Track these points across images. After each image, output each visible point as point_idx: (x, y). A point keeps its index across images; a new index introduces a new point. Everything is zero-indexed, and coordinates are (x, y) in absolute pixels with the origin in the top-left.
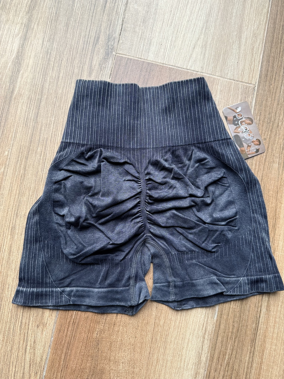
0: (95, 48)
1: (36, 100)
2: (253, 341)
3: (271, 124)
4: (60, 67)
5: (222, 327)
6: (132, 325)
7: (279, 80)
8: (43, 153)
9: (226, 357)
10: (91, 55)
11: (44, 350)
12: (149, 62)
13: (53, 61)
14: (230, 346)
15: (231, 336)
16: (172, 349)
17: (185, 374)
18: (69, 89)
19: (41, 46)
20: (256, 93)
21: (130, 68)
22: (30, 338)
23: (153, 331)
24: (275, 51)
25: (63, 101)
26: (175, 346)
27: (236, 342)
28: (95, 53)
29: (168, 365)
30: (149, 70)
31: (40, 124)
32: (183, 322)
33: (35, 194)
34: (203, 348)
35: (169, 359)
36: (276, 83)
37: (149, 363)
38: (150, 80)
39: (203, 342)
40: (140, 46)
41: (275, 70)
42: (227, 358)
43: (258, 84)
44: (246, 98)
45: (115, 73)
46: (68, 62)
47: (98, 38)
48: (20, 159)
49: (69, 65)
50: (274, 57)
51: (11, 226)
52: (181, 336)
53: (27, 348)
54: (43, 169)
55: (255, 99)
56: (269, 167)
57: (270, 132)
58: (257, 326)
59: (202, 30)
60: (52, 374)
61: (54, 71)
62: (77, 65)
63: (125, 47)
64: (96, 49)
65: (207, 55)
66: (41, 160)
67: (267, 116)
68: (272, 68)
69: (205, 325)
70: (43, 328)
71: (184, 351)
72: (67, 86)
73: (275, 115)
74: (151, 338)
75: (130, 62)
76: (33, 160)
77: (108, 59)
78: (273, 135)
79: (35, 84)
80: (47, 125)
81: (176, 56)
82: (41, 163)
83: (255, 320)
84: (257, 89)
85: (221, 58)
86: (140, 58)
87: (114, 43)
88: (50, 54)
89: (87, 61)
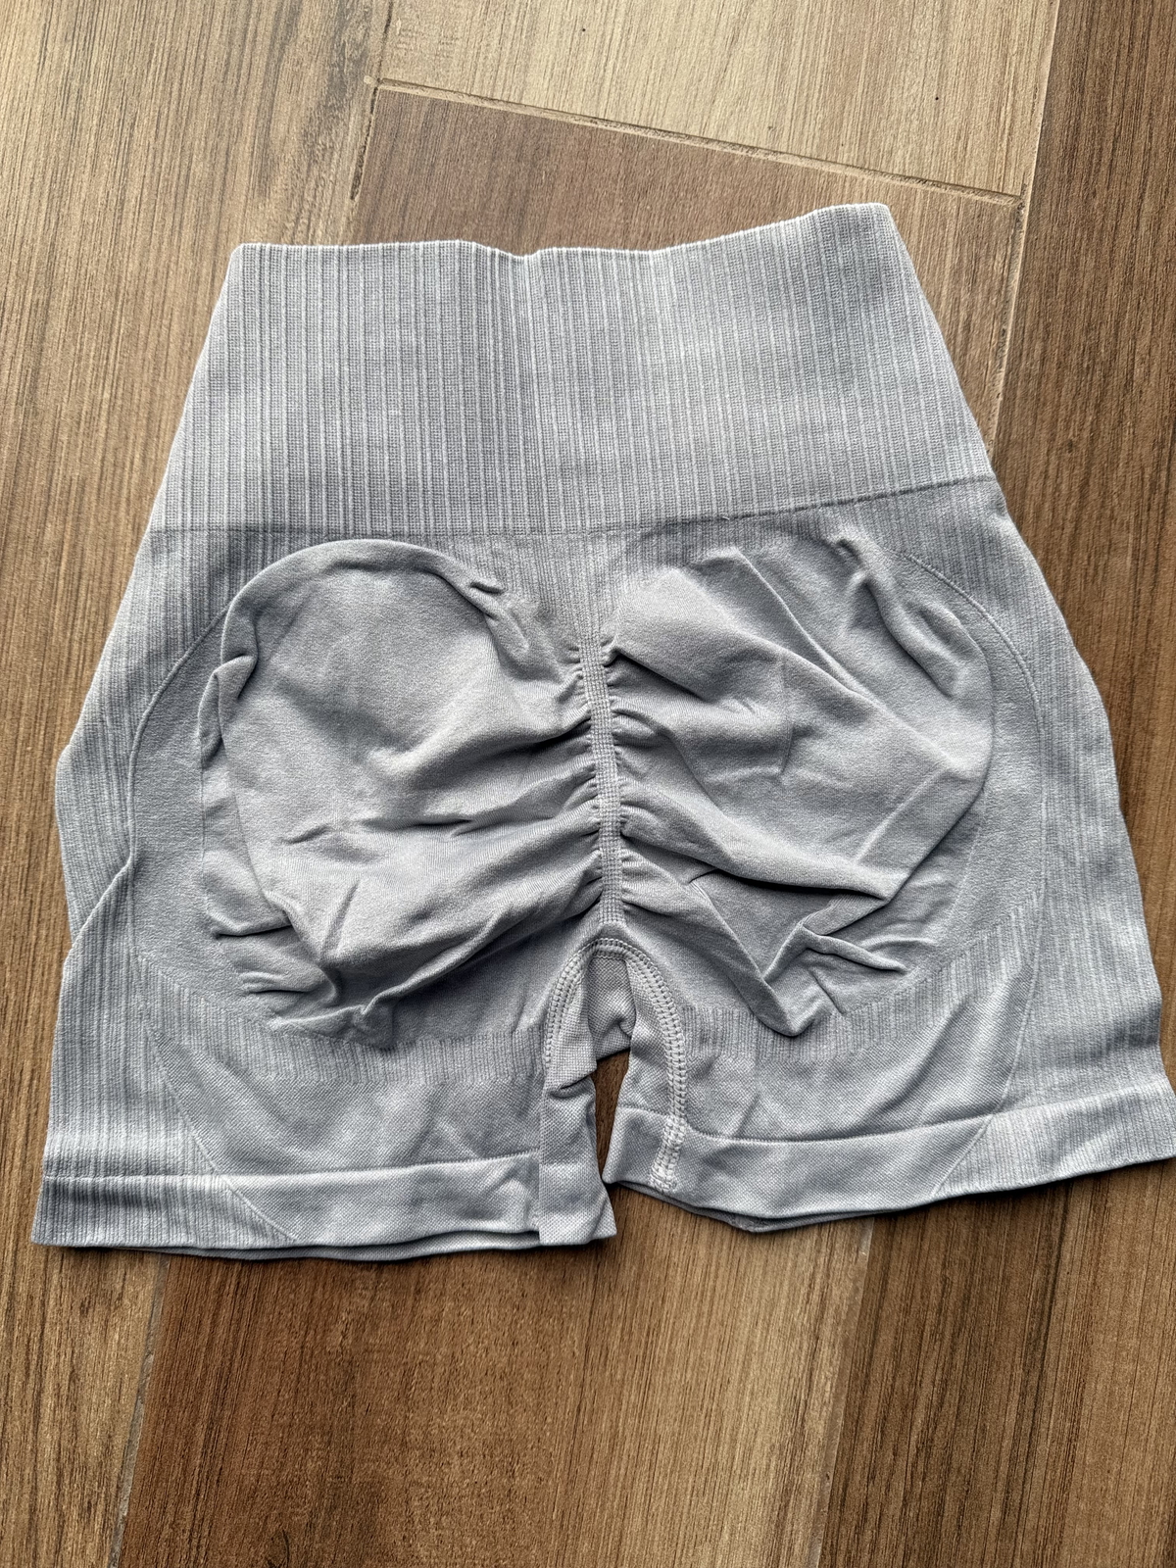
0: (280, 60)
1: (26, 313)
2: (1036, 1343)
3: (1096, 378)
4: (128, 154)
5: (896, 1286)
6: (496, 1290)
7: (1128, 173)
8: (66, 547)
9: (917, 1415)
10: (262, 96)
11: (115, 1412)
12: (528, 112)
13: (95, 128)
14: (931, 1367)
15: (937, 1327)
16: (676, 1390)
17: (737, 1495)
18: (170, 256)
19: (36, 59)
20: (1023, 236)
21: (445, 147)
22: (53, 1362)
23: (588, 1316)
24: (1111, 37)
26: (689, 1376)
27: (961, 1350)
28: (281, 85)
29: (660, 1456)
30: (529, 151)
31: (49, 418)
32: (721, 1272)
33: (42, 733)
34: (815, 1379)
35: (666, 1430)
37: (576, 1451)
38: (536, 198)
39: (813, 1354)
40: (484, 42)
41: (1111, 125)
42: (919, 1422)
43: (1033, 194)
44: (977, 259)
45: (377, 169)
46: (162, 133)
49: (167, 143)
50: (1103, 68)
52: (714, 1332)
53: (44, 1402)
54: (71, 619)
55: (1019, 266)
56: (1091, 571)
57: (1091, 411)
58: (1051, 1280)
60: (157, 1510)
61: (100, 175)
62: (203, 143)
63: (416, 49)
64: (287, 66)
65: (793, 71)
66: (61, 582)
67: (1076, 341)
68: (1098, 119)
69: (818, 1280)
70: (109, 1314)
71: (729, 1394)
72: (161, 243)
73: (1116, 334)
74: (580, 1345)
75: (444, 120)
76: (27, 584)
77: (340, 108)
78: (1105, 428)
79: (18, 239)
80: (79, 423)
81: (651, 82)
82: (60, 592)
83: (1041, 1252)
84: (1030, 215)
85: (862, 80)
86: (486, 99)
87: (366, 35)
88: (80, 97)
89: (245, 124)
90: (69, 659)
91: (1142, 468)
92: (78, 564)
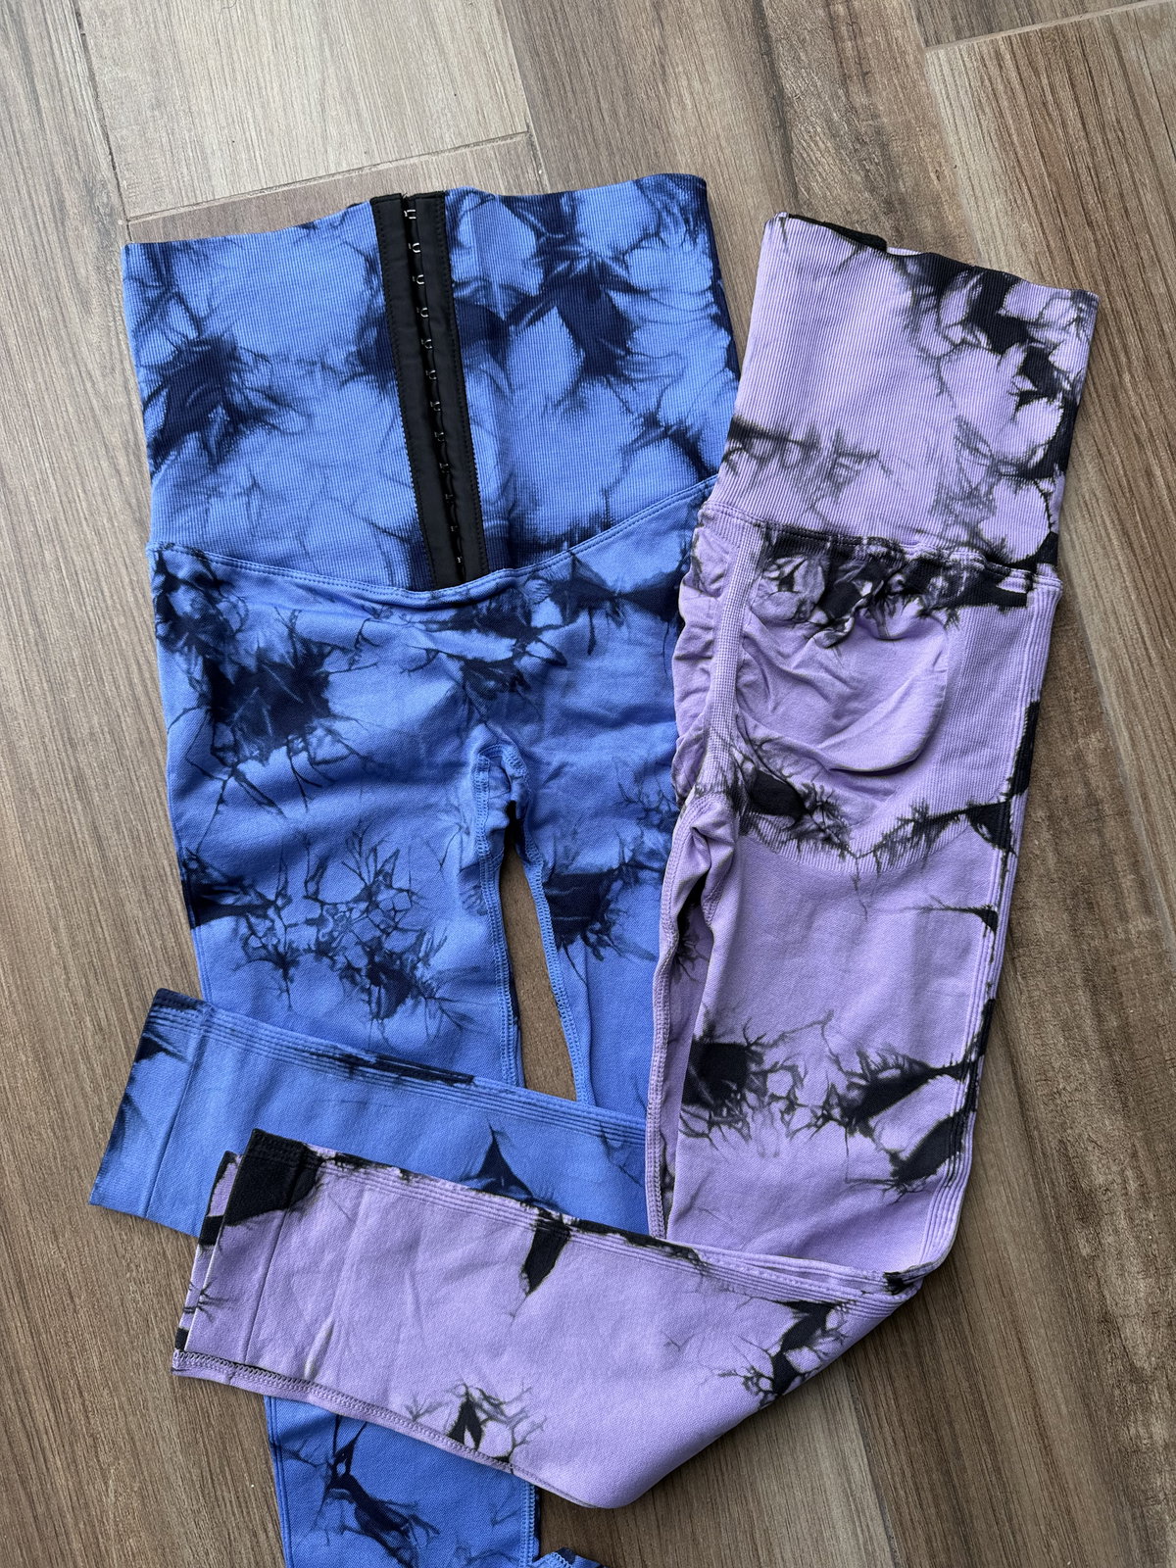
25: (49, 405)
36: (581, 103)
47: (62, 202)
48: (11, 603)
51: (70, 777)
59: (322, 51)
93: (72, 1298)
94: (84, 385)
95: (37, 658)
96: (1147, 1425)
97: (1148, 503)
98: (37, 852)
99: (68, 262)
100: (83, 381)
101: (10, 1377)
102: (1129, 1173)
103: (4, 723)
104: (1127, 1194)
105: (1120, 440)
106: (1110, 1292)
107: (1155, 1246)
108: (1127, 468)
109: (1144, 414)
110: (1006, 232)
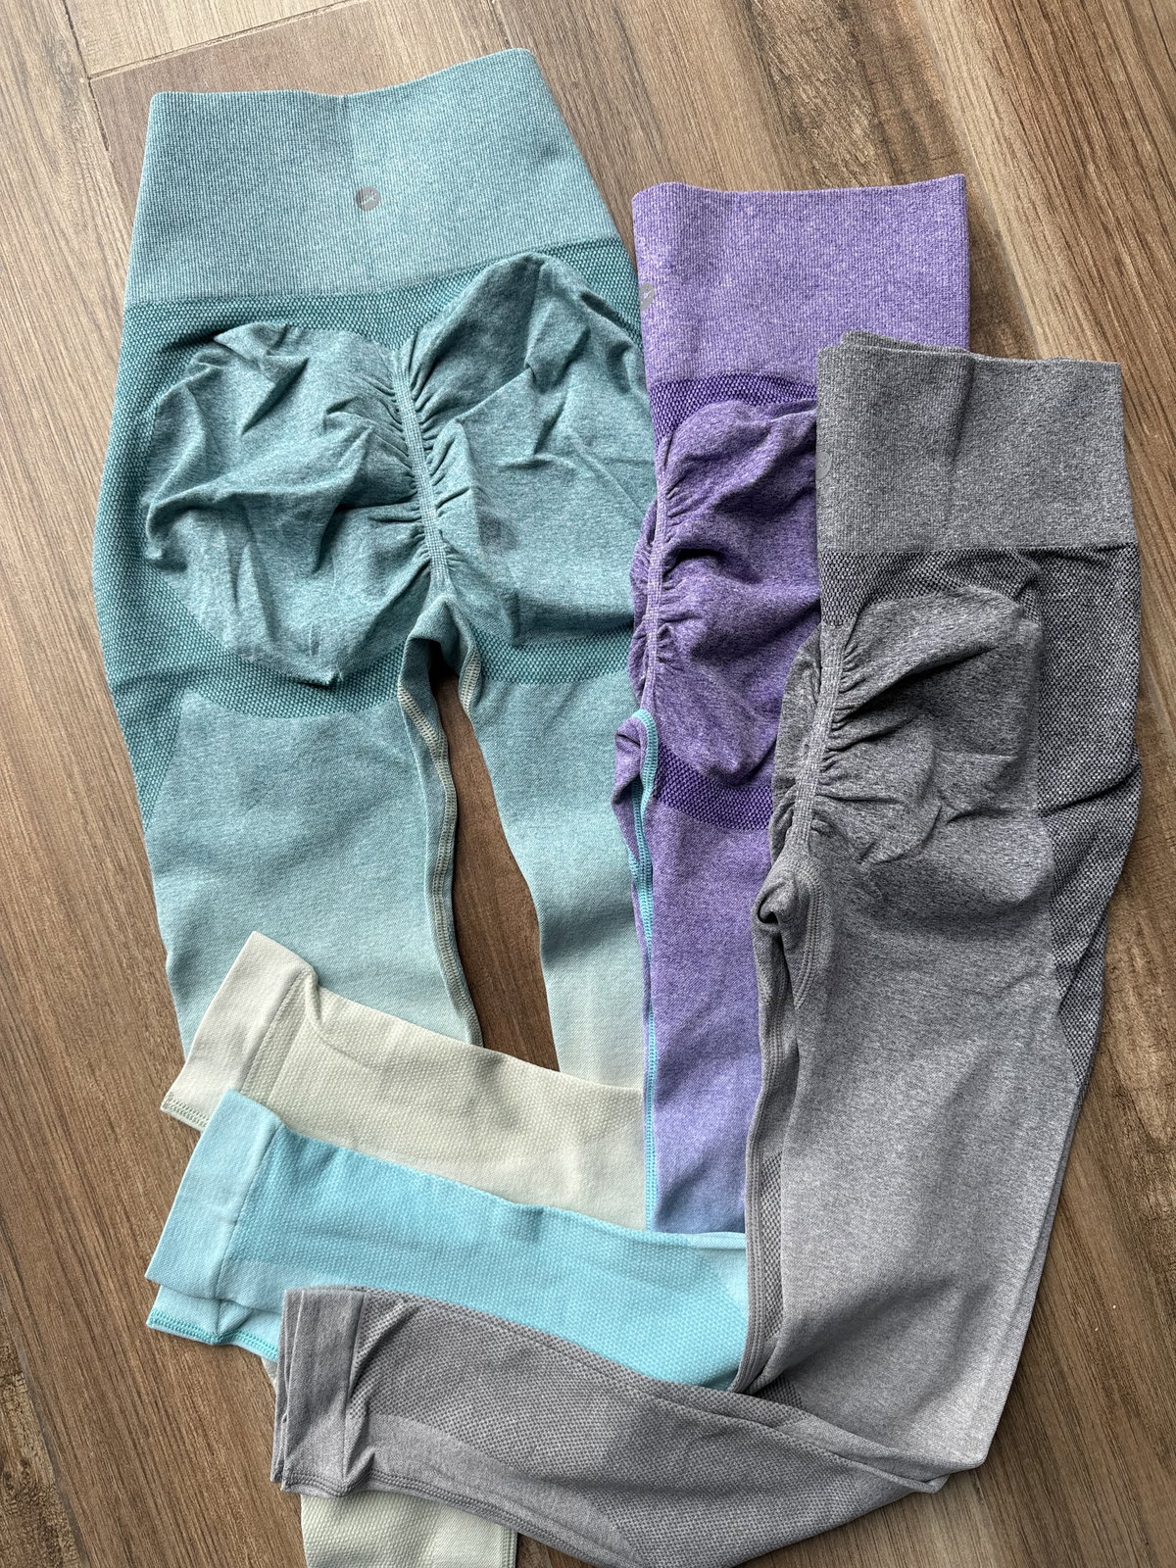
90: (82, 477)
91: (623, 78)
92: (60, 423)
93: (112, 1128)
94: (58, 244)
95: (33, 515)
96: (1166, 1193)
97: (1119, 292)
98: (47, 701)
99: (33, 123)
100: (57, 239)
101: (60, 1208)
102: (1135, 951)
103: (5, 579)
104: (1134, 971)
105: (1088, 232)
106: (1123, 1067)
107: (1164, 1020)
108: (1097, 257)
109: (1111, 203)
110: (962, 30)
